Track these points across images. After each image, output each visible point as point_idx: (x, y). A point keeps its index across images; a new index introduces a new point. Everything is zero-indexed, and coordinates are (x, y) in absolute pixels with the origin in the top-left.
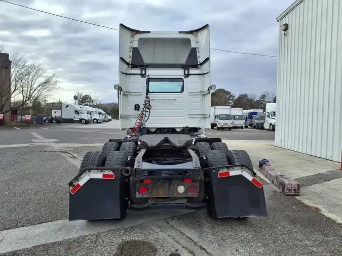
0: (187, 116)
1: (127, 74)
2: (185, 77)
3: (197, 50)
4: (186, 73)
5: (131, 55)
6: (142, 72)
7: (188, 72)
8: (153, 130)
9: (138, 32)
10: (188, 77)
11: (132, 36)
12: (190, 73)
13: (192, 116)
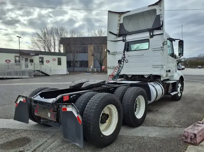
0: (152, 66)
1: (116, 41)
2: (150, 38)
3: (160, 16)
4: (151, 34)
5: (119, 29)
6: (123, 39)
7: (153, 34)
8: (130, 76)
9: (123, 13)
10: (152, 37)
11: (120, 16)
12: (154, 34)
13: (155, 67)
